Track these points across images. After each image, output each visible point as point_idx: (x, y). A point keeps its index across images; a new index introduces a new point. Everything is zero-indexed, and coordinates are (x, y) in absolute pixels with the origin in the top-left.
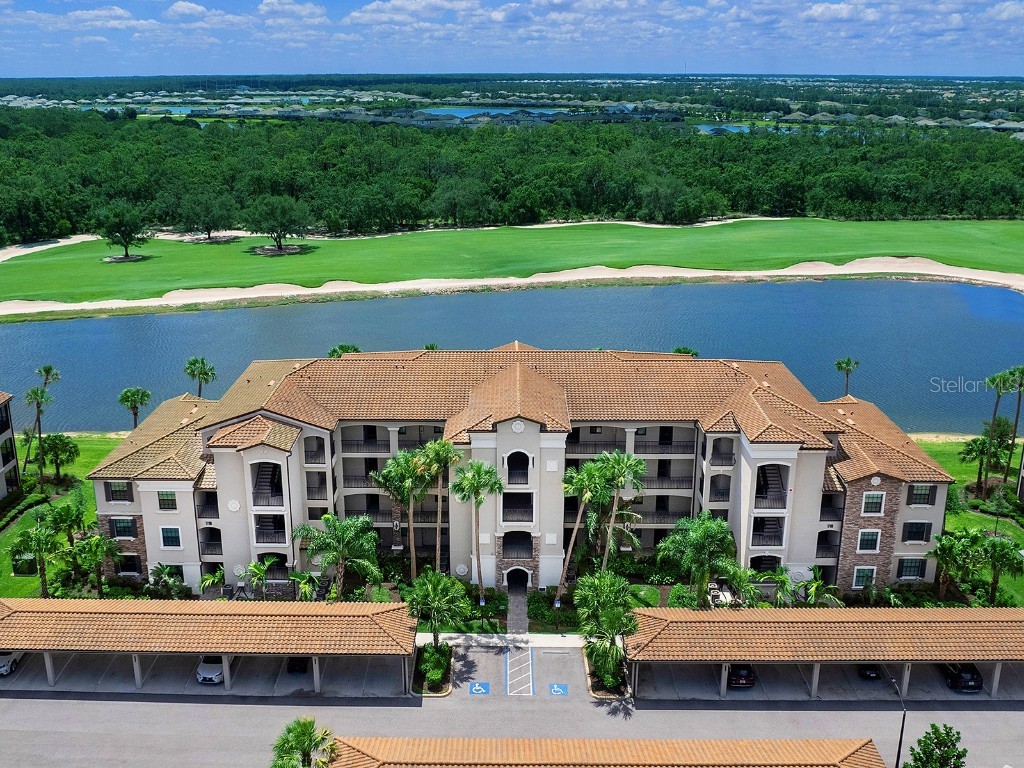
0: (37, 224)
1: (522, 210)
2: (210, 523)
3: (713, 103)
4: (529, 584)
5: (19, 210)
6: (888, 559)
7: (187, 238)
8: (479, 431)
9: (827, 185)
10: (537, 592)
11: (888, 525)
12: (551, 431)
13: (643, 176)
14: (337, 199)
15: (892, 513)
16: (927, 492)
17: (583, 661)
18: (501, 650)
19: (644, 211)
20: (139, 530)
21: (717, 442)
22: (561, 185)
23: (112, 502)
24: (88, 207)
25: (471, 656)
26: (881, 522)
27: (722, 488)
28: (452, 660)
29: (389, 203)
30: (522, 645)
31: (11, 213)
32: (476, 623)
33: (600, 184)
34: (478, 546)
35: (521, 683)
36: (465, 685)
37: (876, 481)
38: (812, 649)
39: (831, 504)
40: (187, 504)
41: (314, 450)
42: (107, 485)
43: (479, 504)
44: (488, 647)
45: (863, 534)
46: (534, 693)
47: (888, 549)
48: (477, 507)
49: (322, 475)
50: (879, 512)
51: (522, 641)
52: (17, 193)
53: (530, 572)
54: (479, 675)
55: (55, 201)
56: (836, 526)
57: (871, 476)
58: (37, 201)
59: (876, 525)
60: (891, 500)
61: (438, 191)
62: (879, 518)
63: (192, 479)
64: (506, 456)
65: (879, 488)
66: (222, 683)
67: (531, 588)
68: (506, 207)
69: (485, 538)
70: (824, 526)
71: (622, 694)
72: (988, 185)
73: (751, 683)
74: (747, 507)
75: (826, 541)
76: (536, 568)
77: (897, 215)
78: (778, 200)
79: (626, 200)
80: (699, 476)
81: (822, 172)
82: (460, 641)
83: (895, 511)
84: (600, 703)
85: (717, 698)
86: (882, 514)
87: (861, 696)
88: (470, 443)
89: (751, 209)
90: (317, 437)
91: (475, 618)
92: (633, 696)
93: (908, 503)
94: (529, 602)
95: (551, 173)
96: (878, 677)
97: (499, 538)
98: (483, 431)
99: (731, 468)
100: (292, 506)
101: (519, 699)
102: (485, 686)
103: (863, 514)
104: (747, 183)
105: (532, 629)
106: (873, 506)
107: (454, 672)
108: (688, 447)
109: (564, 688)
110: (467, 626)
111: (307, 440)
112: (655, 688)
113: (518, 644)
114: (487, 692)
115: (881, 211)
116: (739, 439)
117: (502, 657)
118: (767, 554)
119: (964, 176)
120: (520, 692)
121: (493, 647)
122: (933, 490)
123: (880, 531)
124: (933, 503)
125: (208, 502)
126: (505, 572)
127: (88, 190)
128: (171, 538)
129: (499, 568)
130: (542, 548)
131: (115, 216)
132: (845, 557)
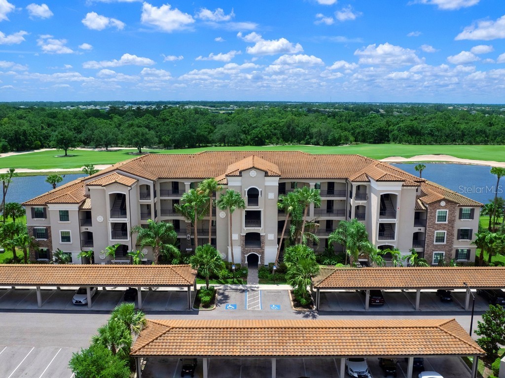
0: (24, 142)
1: (256, 139)
2: (87, 229)
3: (344, 109)
4: (259, 263)
5: (16, 135)
6: (450, 247)
7: (96, 150)
8: (232, 176)
9: (399, 130)
10: (263, 266)
11: (450, 228)
12: (270, 176)
13: (313, 125)
14: (169, 131)
15: (452, 222)
16: (470, 212)
17: (289, 296)
18: (243, 291)
19: (314, 140)
20: (49, 234)
21: (358, 187)
22: (275, 129)
23: (35, 219)
24: (50, 136)
25: (226, 293)
26: (447, 227)
27: (361, 213)
28: (216, 294)
29: (194, 134)
30: (256, 289)
31: (11, 137)
32: (229, 280)
33: (293, 129)
34: (232, 242)
35: (255, 304)
36: (223, 306)
37: (443, 204)
38: (415, 282)
39: (419, 218)
40: (75, 218)
41: (145, 192)
42: (32, 209)
43: (232, 211)
44: (236, 290)
45: (437, 233)
46: (261, 309)
47: (450, 242)
48: (231, 213)
49: (149, 206)
50: (445, 221)
51: (255, 287)
52: (15, 128)
53: (259, 256)
54: (231, 301)
55: (34, 132)
56: (422, 229)
57: (440, 201)
58: (25, 131)
59: (444, 228)
60: (451, 214)
61: (216, 130)
62: (445, 224)
63: (78, 203)
64: (247, 190)
65: (445, 207)
66: (86, 304)
67: (260, 265)
68: (249, 137)
69: (235, 237)
70: (416, 229)
71: (311, 308)
72: (474, 129)
73: (382, 303)
74: (375, 219)
75: (417, 239)
76: (263, 253)
77: (432, 143)
78: (376, 136)
79: (305, 136)
80: (348, 209)
81: (397, 124)
82: (220, 287)
83: (453, 220)
84: (299, 312)
85: (364, 310)
86: (447, 222)
87: (443, 309)
88: (227, 184)
89: (364, 141)
90: (147, 185)
91: (229, 278)
92: (317, 309)
93: (460, 218)
94: (259, 271)
95: (271, 124)
96: (451, 301)
97: (243, 236)
98: (234, 176)
99: (365, 202)
100: (131, 219)
101: (253, 311)
102: (235, 306)
103: (437, 222)
104: (362, 129)
105: (260, 283)
106: (442, 218)
107: (217, 300)
108: (343, 194)
109: (279, 306)
110: (225, 281)
111: (141, 186)
112: (329, 306)
113: (253, 289)
114: (235, 308)
115: (425, 141)
116: (370, 186)
117: (244, 293)
118: (387, 244)
119: (462, 126)
120: (254, 308)
121: (239, 290)
122: (472, 211)
123: (446, 232)
124: (473, 218)
125: (86, 217)
126: (246, 256)
127: (49, 129)
128: (66, 238)
129: (243, 253)
130: (266, 242)
131: (61, 135)
132: (428, 246)
